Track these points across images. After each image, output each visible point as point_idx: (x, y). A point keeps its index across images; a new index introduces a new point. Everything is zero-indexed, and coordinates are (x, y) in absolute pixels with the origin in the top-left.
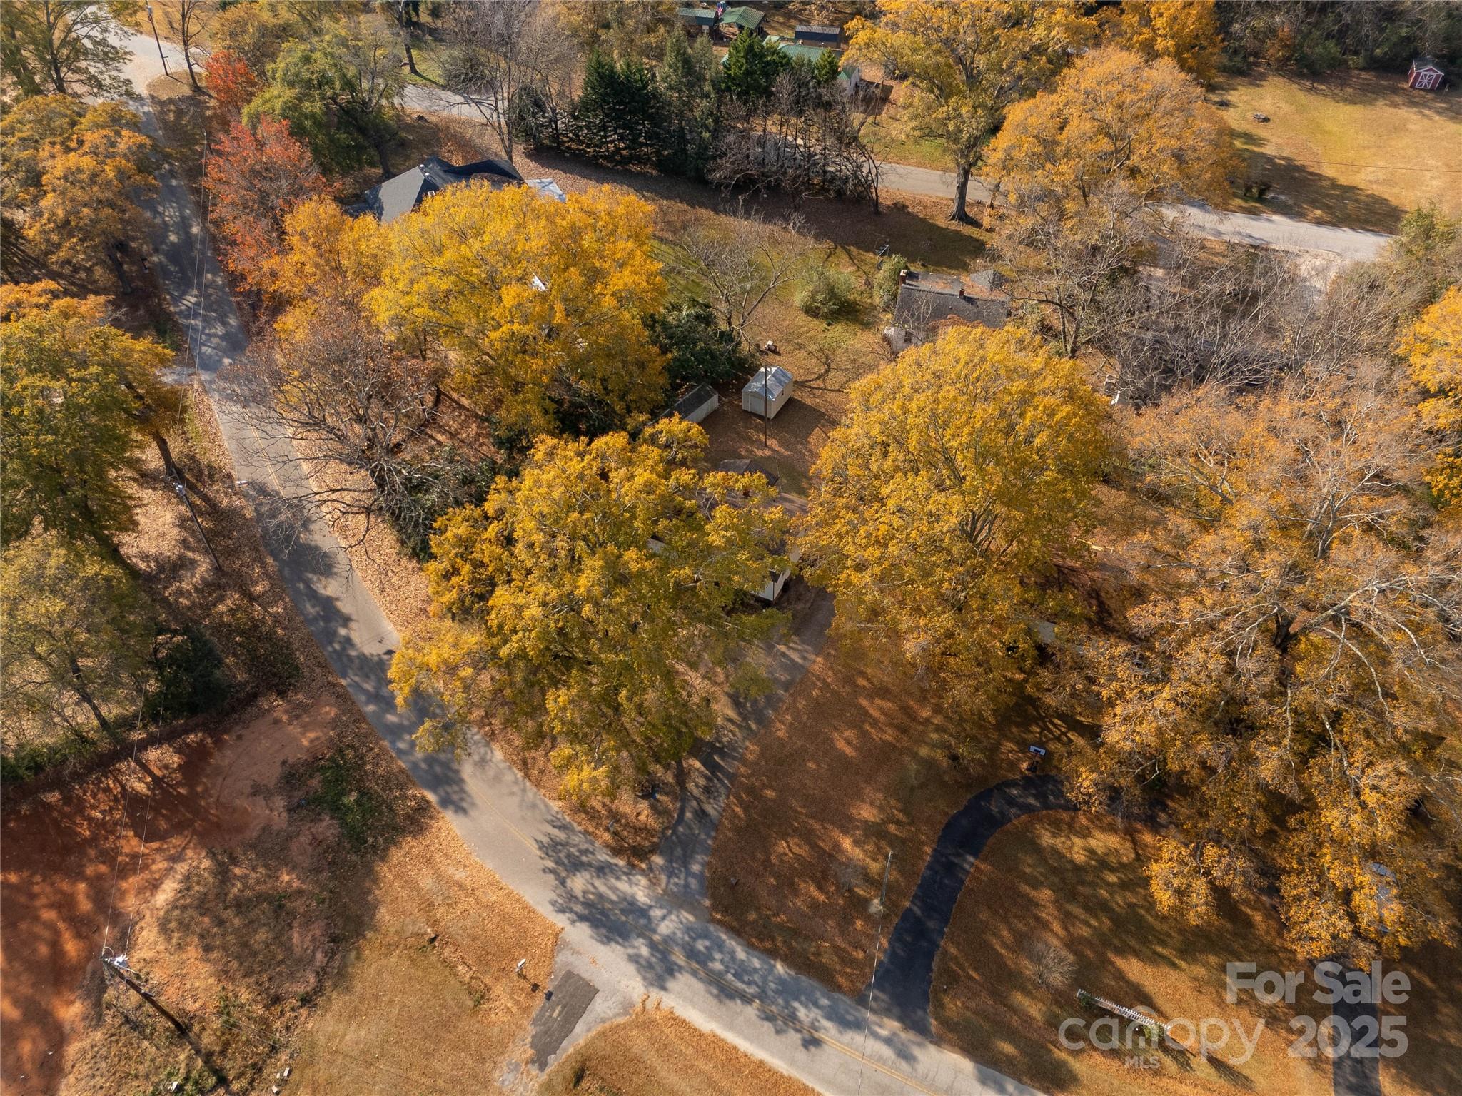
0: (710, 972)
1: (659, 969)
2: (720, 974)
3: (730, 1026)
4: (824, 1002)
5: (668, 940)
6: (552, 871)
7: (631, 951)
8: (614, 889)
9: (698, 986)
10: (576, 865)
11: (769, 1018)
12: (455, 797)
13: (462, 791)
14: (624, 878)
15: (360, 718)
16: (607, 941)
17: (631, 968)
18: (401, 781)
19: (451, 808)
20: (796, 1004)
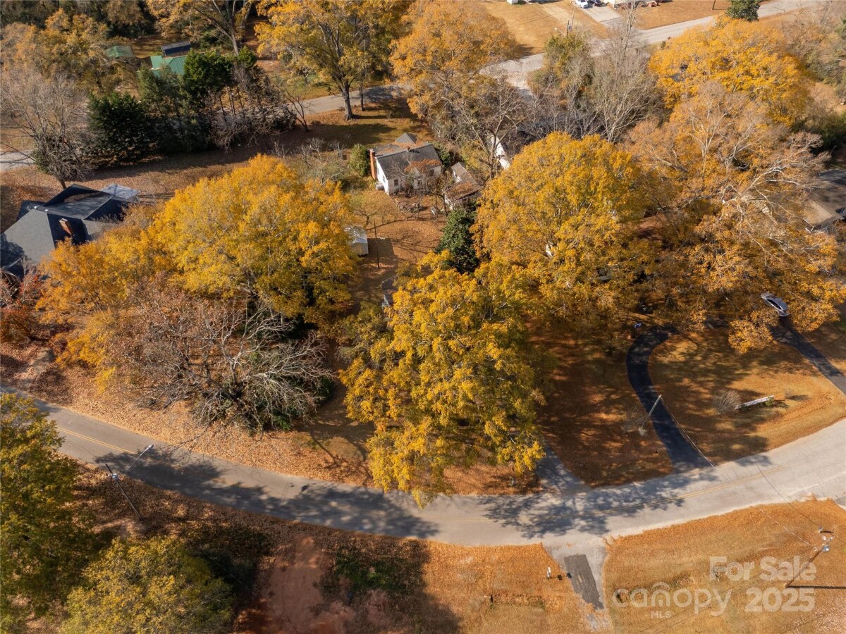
0: (616, 509)
1: (596, 525)
2: (620, 506)
3: (648, 523)
4: (666, 483)
5: (586, 510)
6: (507, 523)
7: (578, 528)
8: (541, 508)
9: (619, 518)
10: (514, 513)
11: (656, 507)
12: (424, 529)
13: (424, 523)
14: (539, 500)
15: (330, 531)
16: (563, 532)
17: (586, 535)
18: (389, 542)
19: (428, 535)
20: (658, 493)
